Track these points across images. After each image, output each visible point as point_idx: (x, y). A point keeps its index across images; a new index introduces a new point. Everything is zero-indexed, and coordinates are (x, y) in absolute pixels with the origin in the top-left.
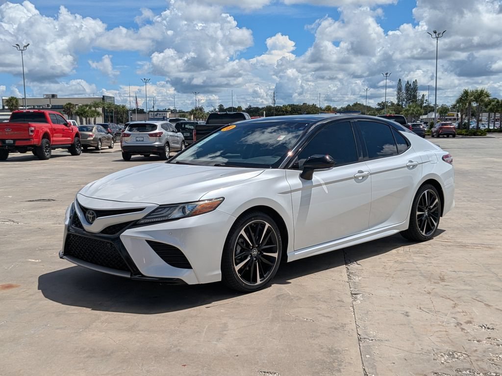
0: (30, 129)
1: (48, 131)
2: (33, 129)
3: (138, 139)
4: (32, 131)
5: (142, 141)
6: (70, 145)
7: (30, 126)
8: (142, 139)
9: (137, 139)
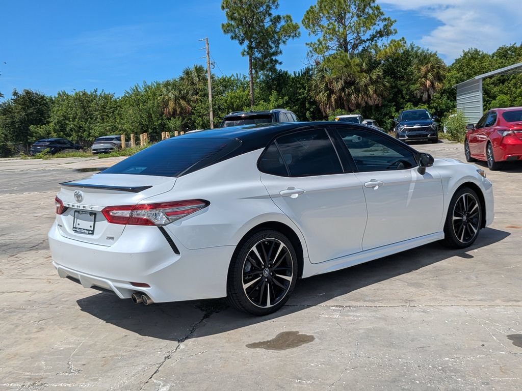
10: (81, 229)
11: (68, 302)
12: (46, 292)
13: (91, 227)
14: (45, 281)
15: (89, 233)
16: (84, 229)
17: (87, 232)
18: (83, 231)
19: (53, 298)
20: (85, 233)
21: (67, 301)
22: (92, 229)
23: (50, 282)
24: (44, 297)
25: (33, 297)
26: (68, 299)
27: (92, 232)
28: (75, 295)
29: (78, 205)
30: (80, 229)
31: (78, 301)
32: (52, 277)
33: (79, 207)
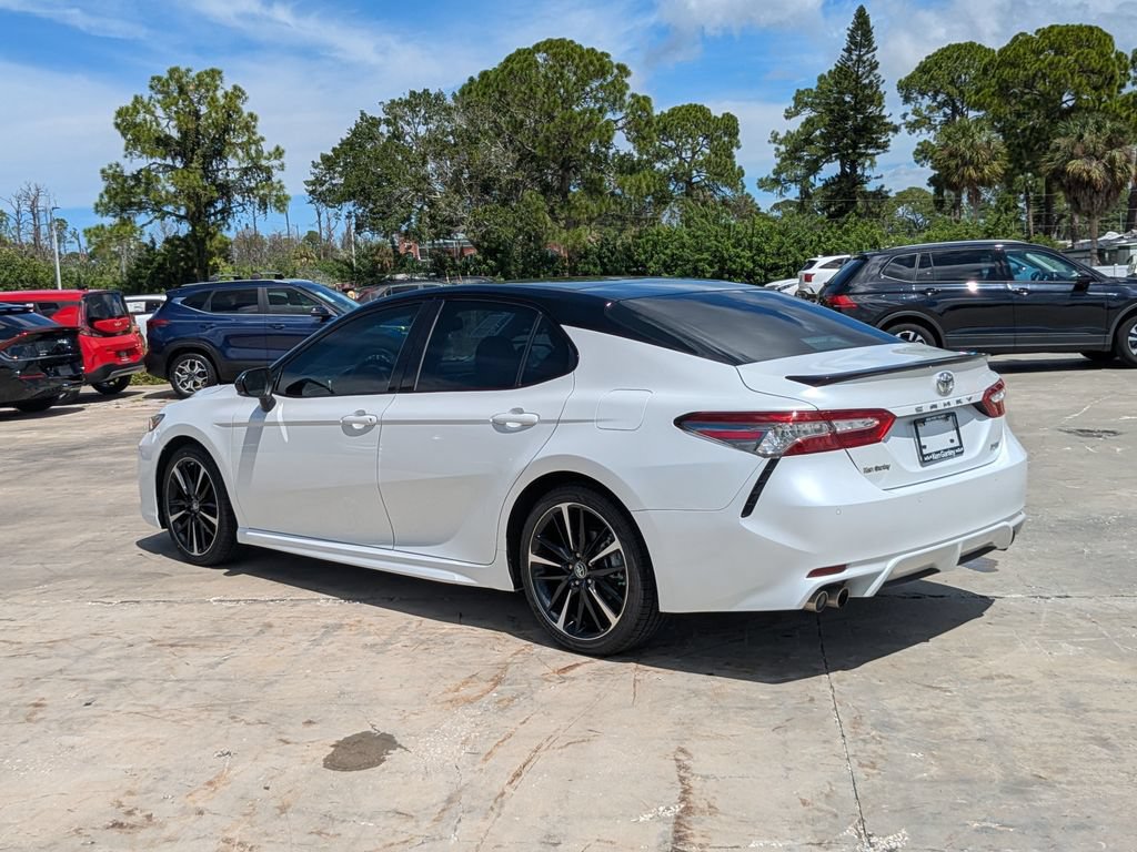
10: (939, 452)
13: (952, 441)
15: (957, 454)
16: (945, 450)
17: (951, 453)
18: (946, 454)
20: (951, 457)
22: (956, 444)
27: (958, 450)
29: (946, 401)
30: (937, 453)
33: (949, 403)
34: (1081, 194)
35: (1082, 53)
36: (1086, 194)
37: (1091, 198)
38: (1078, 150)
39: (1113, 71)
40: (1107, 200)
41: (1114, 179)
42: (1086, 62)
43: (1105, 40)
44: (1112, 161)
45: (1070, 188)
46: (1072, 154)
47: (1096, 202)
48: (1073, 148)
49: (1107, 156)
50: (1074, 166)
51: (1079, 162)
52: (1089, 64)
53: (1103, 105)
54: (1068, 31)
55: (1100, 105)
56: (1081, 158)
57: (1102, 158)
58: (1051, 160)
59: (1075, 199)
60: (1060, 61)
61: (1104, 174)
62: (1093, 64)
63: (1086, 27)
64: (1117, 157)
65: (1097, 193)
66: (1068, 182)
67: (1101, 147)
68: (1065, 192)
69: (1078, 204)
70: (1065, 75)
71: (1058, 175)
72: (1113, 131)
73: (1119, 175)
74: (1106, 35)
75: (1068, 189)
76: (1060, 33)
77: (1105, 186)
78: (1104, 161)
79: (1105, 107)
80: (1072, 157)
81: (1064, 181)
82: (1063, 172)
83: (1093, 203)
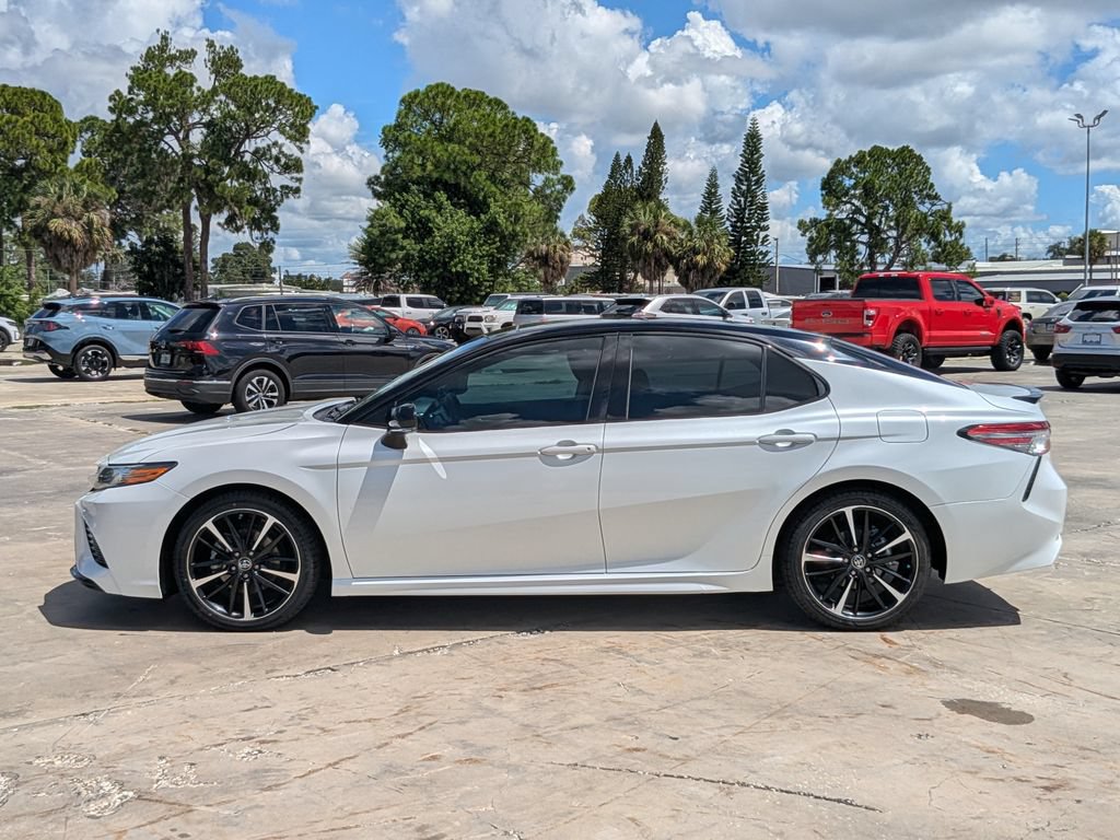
0: (865, 313)
1: (919, 318)
2: (872, 312)
3: (1088, 338)
4: (869, 318)
5: (1098, 343)
6: (990, 348)
7: (865, 307)
8: (1097, 338)
9: (1086, 338)
11: (1037, 625)
12: (1077, 654)
14: (1077, 683)
19: (1063, 639)
21: (1037, 628)
23: (1065, 676)
24: (1081, 645)
25: (1107, 649)
26: (1034, 632)
28: (1017, 636)
31: (1019, 623)
32: (1059, 688)
34: (61, 252)
35: (38, 117)
36: (66, 252)
37: (71, 256)
38: (59, 210)
39: (67, 138)
40: (85, 260)
41: (91, 240)
42: (42, 126)
43: (55, 107)
44: (90, 223)
45: (51, 244)
46: (53, 213)
47: (75, 260)
48: (53, 208)
49: (85, 219)
50: (57, 224)
51: (60, 221)
52: (45, 128)
53: (59, 169)
54: (22, 93)
55: (56, 168)
56: (60, 217)
57: (80, 219)
58: (32, 217)
59: (56, 256)
60: (17, 121)
61: (83, 235)
62: (48, 128)
63: (39, 91)
64: (95, 219)
65: (77, 252)
66: (50, 239)
67: (79, 208)
68: (45, 248)
69: (59, 262)
70: (23, 135)
71: (39, 232)
72: (89, 195)
73: (96, 236)
74: (56, 101)
75: (48, 246)
76: (15, 94)
77: (84, 246)
78: (81, 222)
79: (61, 171)
80: (54, 215)
81: (46, 238)
82: (46, 229)
83: (73, 261)
